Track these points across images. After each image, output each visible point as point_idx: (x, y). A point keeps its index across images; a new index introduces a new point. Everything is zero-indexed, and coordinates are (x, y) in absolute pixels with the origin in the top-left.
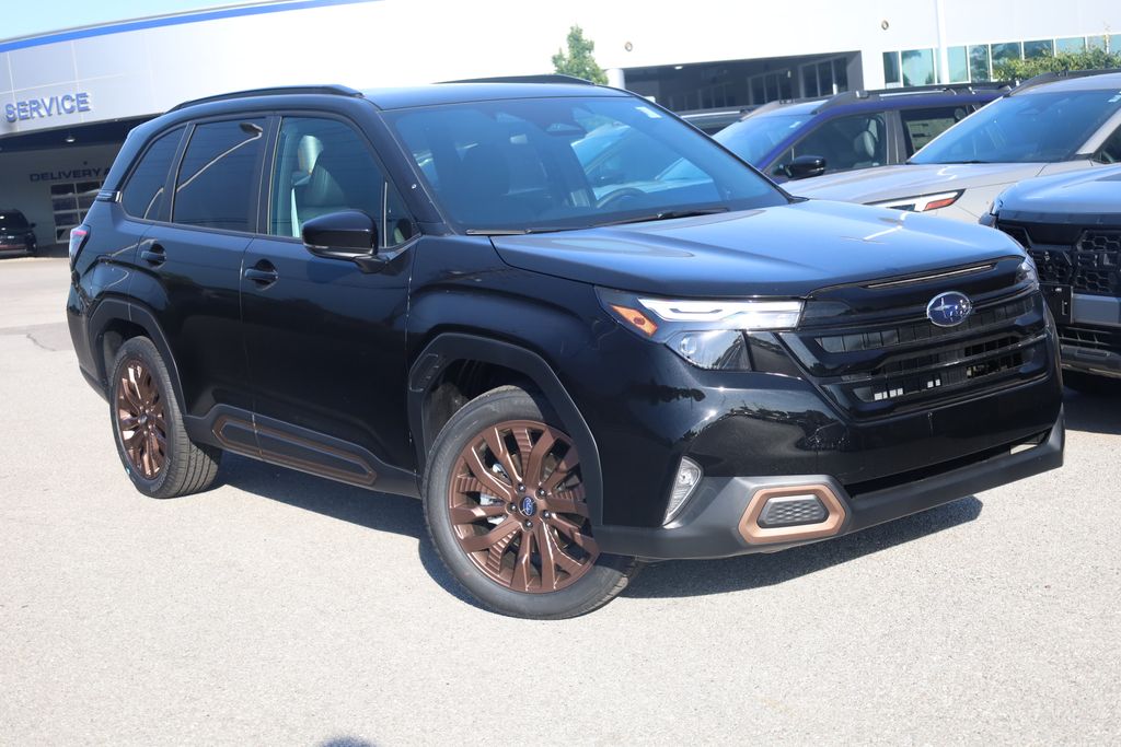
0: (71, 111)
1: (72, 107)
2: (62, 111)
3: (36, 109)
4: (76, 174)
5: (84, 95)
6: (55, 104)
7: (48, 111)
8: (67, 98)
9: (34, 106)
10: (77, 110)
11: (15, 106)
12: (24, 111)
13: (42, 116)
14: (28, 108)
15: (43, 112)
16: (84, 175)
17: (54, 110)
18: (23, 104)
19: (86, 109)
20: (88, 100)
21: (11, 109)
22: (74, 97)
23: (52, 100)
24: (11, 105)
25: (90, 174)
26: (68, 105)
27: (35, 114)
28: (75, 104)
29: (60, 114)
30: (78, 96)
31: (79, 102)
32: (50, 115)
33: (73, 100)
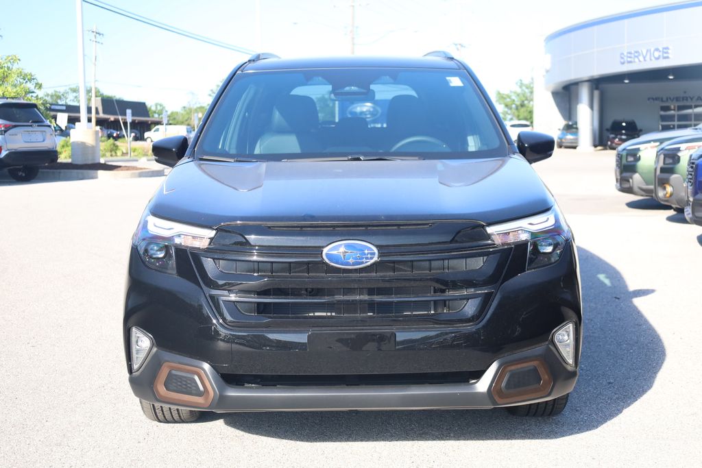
0: (657, 59)
1: (659, 56)
2: (653, 58)
3: (637, 57)
4: (677, 99)
5: (667, 48)
6: (649, 54)
7: (644, 58)
8: (657, 50)
9: (636, 54)
10: (661, 57)
11: (625, 54)
12: (630, 57)
13: (640, 61)
14: (633, 56)
15: (641, 58)
16: (683, 100)
17: (648, 58)
18: (630, 53)
19: (667, 58)
20: (669, 51)
21: (623, 56)
22: (661, 49)
23: (647, 51)
24: (623, 54)
25: (687, 100)
26: (657, 54)
27: (636, 60)
28: (661, 54)
29: (651, 60)
30: (664, 48)
31: (664, 52)
32: (645, 60)
33: (660, 51)
